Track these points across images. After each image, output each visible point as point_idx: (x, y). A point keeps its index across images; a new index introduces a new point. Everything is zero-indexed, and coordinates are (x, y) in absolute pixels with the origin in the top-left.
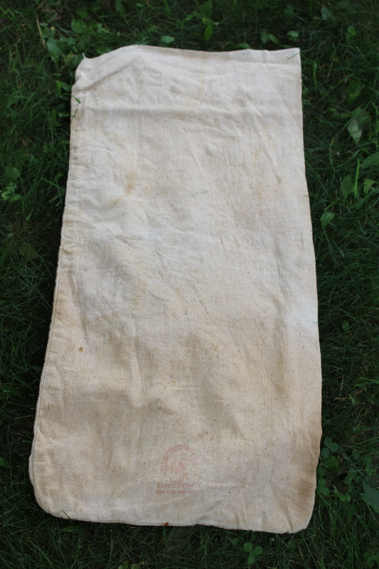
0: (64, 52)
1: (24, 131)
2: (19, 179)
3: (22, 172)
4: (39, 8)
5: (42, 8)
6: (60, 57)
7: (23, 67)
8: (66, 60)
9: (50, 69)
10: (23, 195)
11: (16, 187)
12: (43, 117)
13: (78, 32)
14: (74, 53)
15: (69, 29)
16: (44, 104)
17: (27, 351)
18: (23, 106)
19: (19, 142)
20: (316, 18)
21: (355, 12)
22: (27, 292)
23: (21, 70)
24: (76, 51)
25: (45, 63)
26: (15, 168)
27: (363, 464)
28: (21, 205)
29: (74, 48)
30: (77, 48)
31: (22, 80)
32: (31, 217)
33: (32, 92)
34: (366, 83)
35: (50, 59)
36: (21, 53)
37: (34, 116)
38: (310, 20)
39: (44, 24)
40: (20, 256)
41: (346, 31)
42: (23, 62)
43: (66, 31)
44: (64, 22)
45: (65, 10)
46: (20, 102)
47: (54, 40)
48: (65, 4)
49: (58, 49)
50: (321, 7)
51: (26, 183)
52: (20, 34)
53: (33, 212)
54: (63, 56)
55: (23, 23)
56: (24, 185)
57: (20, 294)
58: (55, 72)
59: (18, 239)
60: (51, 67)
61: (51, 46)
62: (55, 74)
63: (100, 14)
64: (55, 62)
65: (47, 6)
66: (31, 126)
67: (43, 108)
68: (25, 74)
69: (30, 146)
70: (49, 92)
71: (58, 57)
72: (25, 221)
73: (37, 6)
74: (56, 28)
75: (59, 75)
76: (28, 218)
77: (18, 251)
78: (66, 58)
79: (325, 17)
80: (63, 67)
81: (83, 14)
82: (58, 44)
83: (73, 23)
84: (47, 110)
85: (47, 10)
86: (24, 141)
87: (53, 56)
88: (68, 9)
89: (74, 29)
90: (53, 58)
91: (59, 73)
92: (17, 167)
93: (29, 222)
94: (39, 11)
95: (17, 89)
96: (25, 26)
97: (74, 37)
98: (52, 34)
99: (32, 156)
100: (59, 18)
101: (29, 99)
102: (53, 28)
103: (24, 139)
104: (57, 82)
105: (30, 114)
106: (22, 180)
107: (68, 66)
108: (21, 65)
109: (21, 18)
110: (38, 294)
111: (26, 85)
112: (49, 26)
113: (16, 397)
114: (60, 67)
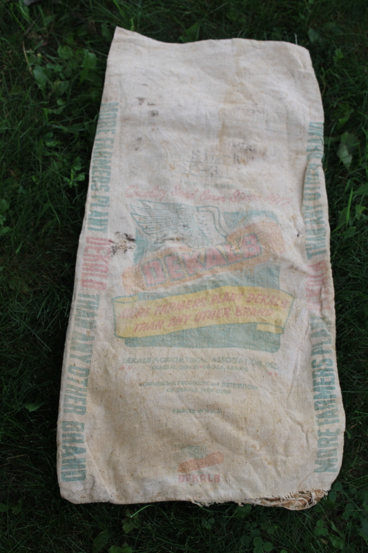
0: (51, 79)
1: (12, 161)
2: (7, 211)
3: (11, 204)
4: (25, 34)
5: (28, 35)
6: (47, 84)
7: (10, 94)
8: (53, 87)
9: (38, 96)
10: (12, 227)
11: (5, 219)
12: (31, 146)
13: (65, 58)
14: (61, 80)
15: (55, 55)
16: (31, 133)
17: (19, 389)
18: (10, 135)
19: (7, 173)
21: (342, 33)
22: (18, 328)
23: (8, 98)
24: (63, 77)
25: (32, 91)
26: (4, 201)
27: (361, 499)
28: (10, 237)
29: (61, 75)
30: (64, 75)
31: (9, 109)
32: (21, 251)
33: (19, 120)
34: (354, 107)
35: (36, 86)
36: (8, 80)
37: (22, 145)
39: (30, 51)
40: (10, 290)
41: (333, 54)
42: (10, 90)
43: (52, 58)
44: (50, 49)
45: (51, 35)
46: (7, 131)
47: (40, 67)
48: (51, 30)
49: (45, 76)
50: (308, 29)
51: (15, 215)
52: (6, 61)
53: (23, 244)
54: (50, 83)
55: (9, 50)
56: (13, 216)
57: (11, 331)
58: (42, 99)
59: (8, 272)
60: (38, 95)
61: (38, 73)
62: (42, 102)
63: (87, 39)
64: (42, 89)
65: (33, 32)
66: (18, 156)
67: (30, 138)
68: (12, 102)
69: (19, 176)
70: (37, 121)
71: (44, 84)
72: (15, 254)
73: (23, 32)
74: (42, 54)
75: (46, 103)
76: (18, 251)
77: (8, 285)
80: (50, 94)
81: (70, 40)
82: (45, 72)
83: (59, 50)
84: (34, 139)
85: (33, 36)
86: (12, 172)
87: (40, 83)
88: (54, 34)
89: (60, 55)
90: (40, 86)
91: (46, 100)
92: (6, 199)
93: (19, 254)
94: (25, 38)
95: (4, 119)
96: (12, 53)
97: (60, 64)
98: (39, 60)
99: (21, 188)
100: (46, 44)
101: (16, 128)
102: (39, 55)
103: (12, 169)
104: (45, 109)
105: (17, 144)
106: (11, 212)
107: (54, 93)
108: (8, 93)
109: (7, 45)
110: (29, 330)
111: (13, 114)
112: (36, 53)
113: (9, 438)
114: (47, 94)
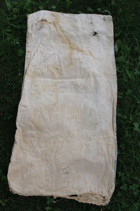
20: (109, 4)
38: (106, 5)
78: (14, 9)
79: (112, 4)
